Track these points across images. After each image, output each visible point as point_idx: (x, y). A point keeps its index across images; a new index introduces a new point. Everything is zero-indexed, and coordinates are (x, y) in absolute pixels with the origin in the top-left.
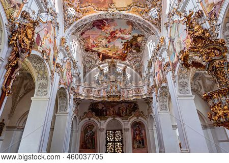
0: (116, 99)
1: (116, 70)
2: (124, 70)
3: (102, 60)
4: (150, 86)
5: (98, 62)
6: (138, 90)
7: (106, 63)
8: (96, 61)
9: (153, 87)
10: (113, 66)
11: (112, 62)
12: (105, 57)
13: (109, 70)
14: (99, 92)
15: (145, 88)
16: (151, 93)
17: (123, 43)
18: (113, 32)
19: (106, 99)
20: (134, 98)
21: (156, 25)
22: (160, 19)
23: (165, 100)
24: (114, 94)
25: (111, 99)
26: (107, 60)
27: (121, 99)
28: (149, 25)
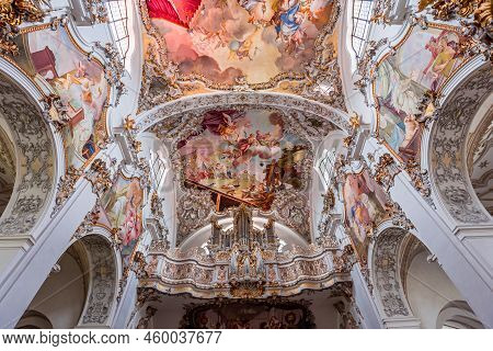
0: (255, 295)
1: (250, 228)
2: (269, 228)
3: (221, 210)
4: (339, 254)
5: (212, 213)
6: (308, 265)
7: (228, 216)
8: (208, 211)
9: (349, 250)
10: (243, 220)
11: (242, 211)
12: (226, 203)
13: (236, 228)
14: (209, 274)
15: (328, 259)
16: (345, 272)
17: (264, 167)
18: (243, 141)
19: (227, 294)
20: (303, 286)
21: (332, 103)
22: (340, 89)
23: (392, 282)
24: (247, 277)
25: (240, 294)
26: (230, 210)
27: (268, 294)
28: (318, 108)
